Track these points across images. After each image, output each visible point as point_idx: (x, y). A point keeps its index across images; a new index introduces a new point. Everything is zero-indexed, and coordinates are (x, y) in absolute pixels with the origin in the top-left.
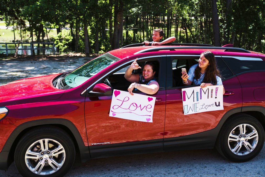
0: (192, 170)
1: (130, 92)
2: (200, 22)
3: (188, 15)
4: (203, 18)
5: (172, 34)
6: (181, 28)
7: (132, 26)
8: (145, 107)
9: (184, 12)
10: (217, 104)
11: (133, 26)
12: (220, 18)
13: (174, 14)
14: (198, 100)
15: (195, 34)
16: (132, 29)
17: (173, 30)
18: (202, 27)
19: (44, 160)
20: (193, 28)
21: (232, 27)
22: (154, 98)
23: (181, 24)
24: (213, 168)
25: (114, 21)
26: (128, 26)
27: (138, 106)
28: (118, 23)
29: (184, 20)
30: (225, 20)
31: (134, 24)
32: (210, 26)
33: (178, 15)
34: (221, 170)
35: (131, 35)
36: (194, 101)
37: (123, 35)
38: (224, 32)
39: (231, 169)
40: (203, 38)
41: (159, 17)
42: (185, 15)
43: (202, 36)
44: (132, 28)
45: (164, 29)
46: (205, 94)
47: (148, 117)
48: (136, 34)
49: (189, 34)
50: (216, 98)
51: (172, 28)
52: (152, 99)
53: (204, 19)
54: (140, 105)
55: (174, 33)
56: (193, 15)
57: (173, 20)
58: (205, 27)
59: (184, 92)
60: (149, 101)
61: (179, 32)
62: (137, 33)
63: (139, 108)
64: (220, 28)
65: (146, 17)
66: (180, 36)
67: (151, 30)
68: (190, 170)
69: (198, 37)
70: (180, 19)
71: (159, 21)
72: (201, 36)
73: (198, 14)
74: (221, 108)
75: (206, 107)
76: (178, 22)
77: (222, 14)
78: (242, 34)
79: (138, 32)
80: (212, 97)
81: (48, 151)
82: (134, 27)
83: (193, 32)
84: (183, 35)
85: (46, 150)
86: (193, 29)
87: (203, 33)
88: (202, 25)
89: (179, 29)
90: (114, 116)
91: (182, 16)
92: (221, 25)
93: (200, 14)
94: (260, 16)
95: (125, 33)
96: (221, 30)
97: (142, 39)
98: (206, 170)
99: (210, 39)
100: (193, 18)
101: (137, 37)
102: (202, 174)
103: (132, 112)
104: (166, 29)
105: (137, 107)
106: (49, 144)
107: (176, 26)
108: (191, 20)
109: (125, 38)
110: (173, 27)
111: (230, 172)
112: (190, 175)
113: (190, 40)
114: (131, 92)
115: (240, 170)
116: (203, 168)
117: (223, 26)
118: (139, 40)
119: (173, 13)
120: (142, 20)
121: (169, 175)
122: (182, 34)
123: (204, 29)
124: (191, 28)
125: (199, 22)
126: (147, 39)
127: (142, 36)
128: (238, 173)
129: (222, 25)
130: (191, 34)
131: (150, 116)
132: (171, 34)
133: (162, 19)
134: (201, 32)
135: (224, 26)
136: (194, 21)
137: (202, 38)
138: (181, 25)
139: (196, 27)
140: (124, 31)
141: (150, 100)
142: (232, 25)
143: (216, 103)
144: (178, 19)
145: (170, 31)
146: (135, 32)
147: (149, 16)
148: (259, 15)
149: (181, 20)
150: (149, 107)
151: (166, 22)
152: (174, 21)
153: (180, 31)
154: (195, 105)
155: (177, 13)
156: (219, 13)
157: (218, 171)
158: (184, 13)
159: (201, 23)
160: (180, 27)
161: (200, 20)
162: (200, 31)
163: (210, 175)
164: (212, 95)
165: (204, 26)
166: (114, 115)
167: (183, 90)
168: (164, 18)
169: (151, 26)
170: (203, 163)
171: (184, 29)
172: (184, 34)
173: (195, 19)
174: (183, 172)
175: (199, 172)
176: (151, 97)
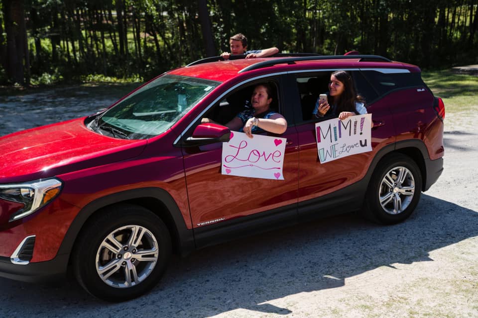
0: (184, 290)
1: (249, 133)
2: (177, 20)
3: (155, 8)
4: (184, 14)
5: (130, 44)
6: (145, 32)
7: (47, 30)
8: (271, 156)
9: (148, 3)
10: (363, 144)
11: (49, 29)
12: (212, 13)
13: (129, 7)
14: (336, 140)
15: (171, 44)
16: (47, 35)
17: (130, 36)
18: (183, 30)
19: (129, 262)
20: (168, 31)
21: (233, 29)
22: (284, 140)
23: (144, 25)
24: (220, 280)
25: (4, 19)
26: (37, 30)
27: (261, 154)
28: (14, 23)
29: (149, 17)
30: (221, 18)
31: (51, 26)
32: (197, 28)
33: (136, 9)
34: (233, 281)
35: (46, 47)
36: (331, 142)
37: (29, 48)
38: (222, 38)
39: (249, 277)
40: (187, 49)
41: (101, 12)
42: (149, 8)
43: (185, 47)
44: (46, 33)
45: (112, 34)
46: (346, 129)
47: (277, 171)
48: (58, 46)
49: (161, 43)
50: (361, 134)
51: (128, 33)
52: (280, 142)
53: (186, 15)
54: (264, 153)
55: (134, 42)
56: (165, 9)
57: (129, 17)
58: (188, 30)
59: (319, 128)
60: (277, 145)
61: (142, 40)
62: (59, 44)
63: (262, 158)
64: (214, 32)
65: (75, 13)
66: (145, 47)
67: (87, 38)
68: (181, 291)
69: (178, 49)
70: (142, 15)
71: (102, 20)
72: (183, 46)
73: (173, 6)
74: (369, 148)
75: (348, 149)
76: (139, 21)
77: (214, 6)
78: (251, 41)
79: (62, 42)
80: (355, 133)
81: (124, 248)
82: (51, 30)
83: (169, 39)
84: (151, 45)
85: (120, 249)
86: (167, 33)
87: (186, 41)
88: (184, 27)
89: (142, 35)
90: (228, 173)
91: (144, 9)
92: (215, 26)
93: (178, 6)
94: (276, 10)
95: (34, 45)
96: (217, 35)
97: (72, 54)
98: (208, 285)
99: (200, 52)
100: (165, 14)
101: (61, 52)
102: (202, 294)
103: (253, 164)
104: (117, 34)
105: (259, 156)
106: (116, 238)
107: (135, 30)
108: (162, 18)
109: (35, 53)
110: (131, 32)
111: (249, 282)
112: (181, 300)
113: (165, 55)
114: (251, 133)
115: (264, 275)
116: (203, 284)
117: (218, 27)
118: (66, 56)
119: (126, 4)
120: (67, 17)
121: (142, 308)
122: (149, 45)
123: (186, 34)
124: (164, 33)
125: (177, 22)
126: (81, 54)
127: (70, 50)
128: (260, 281)
129: (218, 25)
130: (165, 43)
131: (279, 168)
132: (128, 44)
133: (107, 16)
134: (183, 38)
135: (221, 27)
136: (168, 20)
137: (185, 50)
138: (145, 27)
139: (173, 30)
140: (31, 41)
141: (277, 143)
142: (233, 26)
143: (361, 141)
144: (138, 15)
145: (126, 39)
146: (55, 41)
147: (80, 9)
148: (274, 9)
149: (143, 18)
150: (277, 154)
151: (115, 22)
152: (131, 19)
153: (144, 37)
154: (333, 147)
155: (133, 5)
156: (209, 4)
157: (229, 284)
158: (147, 5)
159: (181, 23)
160: (143, 32)
161: (178, 17)
162: (181, 38)
163: (216, 294)
164: (355, 130)
165: (186, 28)
166: (228, 171)
167: (317, 125)
168: (110, 14)
169: (86, 29)
170: (202, 275)
171: (151, 35)
172: (153, 43)
173: (169, 16)
174: (169, 297)
175: (197, 291)
176: (278, 139)
